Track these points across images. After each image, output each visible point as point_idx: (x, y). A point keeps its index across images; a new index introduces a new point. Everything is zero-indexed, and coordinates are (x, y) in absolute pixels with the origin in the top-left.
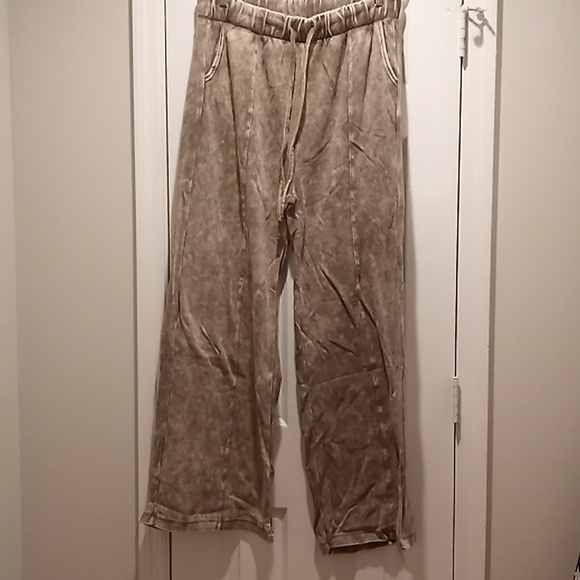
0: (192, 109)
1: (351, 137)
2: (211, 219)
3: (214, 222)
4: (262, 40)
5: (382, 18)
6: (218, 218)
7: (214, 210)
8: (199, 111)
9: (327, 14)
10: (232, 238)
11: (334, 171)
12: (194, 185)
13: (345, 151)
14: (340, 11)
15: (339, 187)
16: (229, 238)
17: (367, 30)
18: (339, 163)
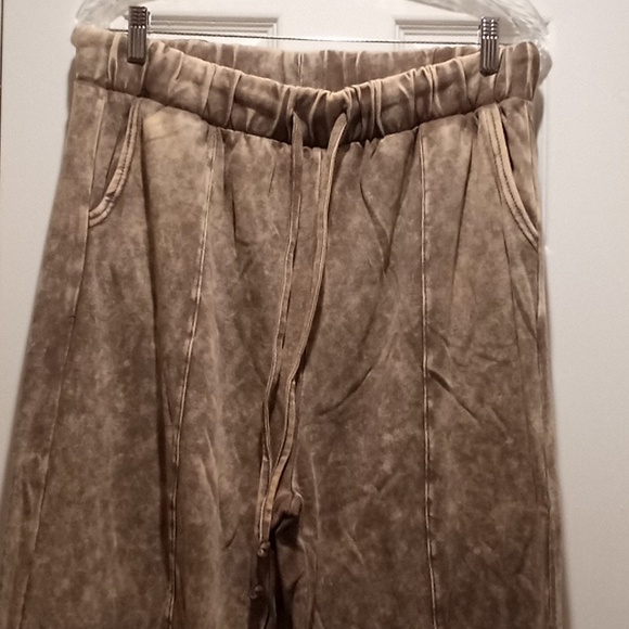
0: (55, 288)
1: (429, 360)
2: (93, 547)
3: (98, 554)
4: (225, 138)
5: (497, 98)
6: (109, 543)
7: (101, 524)
8: (71, 293)
9: (376, 84)
10: (142, 590)
11: (387, 437)
12: (52, 468)
13: (414, 390)
14: (404, 80)
15: (399, 474)
16: (135, 589)
17: (464, 124)
18: (399, 418)
